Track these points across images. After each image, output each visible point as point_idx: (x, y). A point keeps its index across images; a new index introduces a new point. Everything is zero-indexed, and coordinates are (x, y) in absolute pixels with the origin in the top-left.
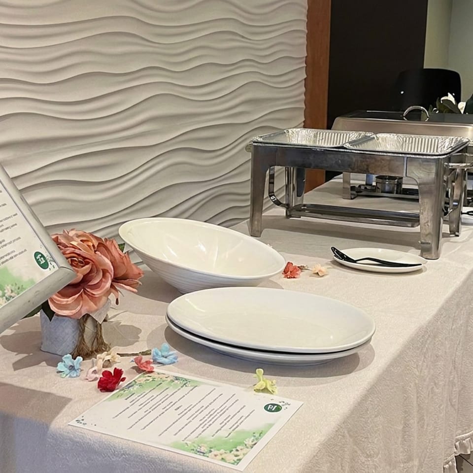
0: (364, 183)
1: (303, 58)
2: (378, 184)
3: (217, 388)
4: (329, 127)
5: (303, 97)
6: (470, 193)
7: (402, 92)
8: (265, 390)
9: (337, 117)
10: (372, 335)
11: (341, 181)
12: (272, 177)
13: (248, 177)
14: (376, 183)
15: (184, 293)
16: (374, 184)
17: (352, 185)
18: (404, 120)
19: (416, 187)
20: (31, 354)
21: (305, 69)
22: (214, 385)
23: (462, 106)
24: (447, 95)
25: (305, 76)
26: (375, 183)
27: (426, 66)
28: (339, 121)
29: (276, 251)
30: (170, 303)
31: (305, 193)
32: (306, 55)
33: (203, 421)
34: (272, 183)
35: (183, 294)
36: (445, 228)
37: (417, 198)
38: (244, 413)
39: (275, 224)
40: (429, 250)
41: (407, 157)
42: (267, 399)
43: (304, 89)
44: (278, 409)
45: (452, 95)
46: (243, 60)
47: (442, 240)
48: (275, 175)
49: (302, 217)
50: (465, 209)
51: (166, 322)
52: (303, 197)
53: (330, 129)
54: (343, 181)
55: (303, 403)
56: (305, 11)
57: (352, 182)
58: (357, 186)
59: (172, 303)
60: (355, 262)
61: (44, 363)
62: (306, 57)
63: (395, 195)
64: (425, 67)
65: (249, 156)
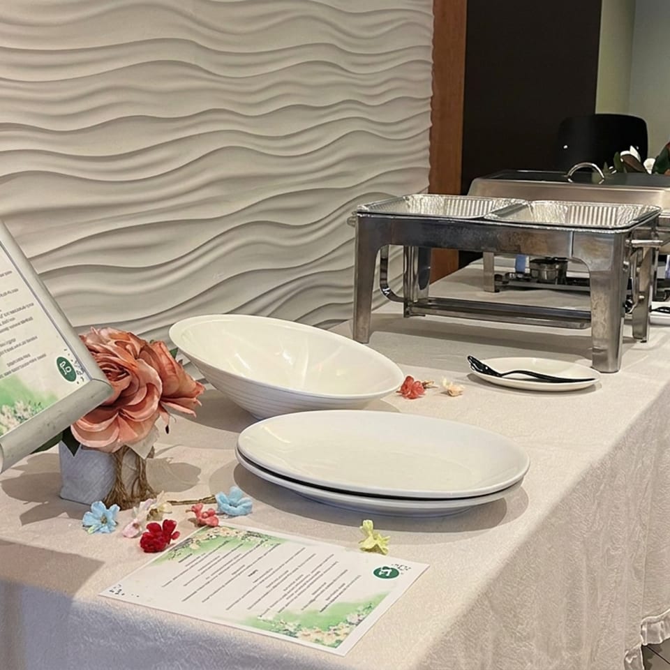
0: (513, 270)
1: (427, 99)
2: (533, 271)
3: (307, 547)
4: (464, 192)
5: (427, 153)
6: (661, 283)
7: (566, 147)
8: (375, 549)
9: (475, 178)
10: (525, 474)
11: (482, 267)
12: (384, 261)
13: (352, 262)
14: (531, 270)
15: (260, 418)
16: (527, 271)
17: (496, 273)
18: (568, 182)
19: (587, 276)
20: (46, 503)
21: (430, 114)
22: (303, 543)
23: (649, 163)
24: (629, 150)
25: (430, 124)
26: (529, 269)
27: (599, 110)
28: (478, 183)
29: (390, 361)
30: (240, 432)
31: (430, 284)
32: (431, 94)
33: (288, 591)
34: (384, 271)
35: (260, 420)
36: (627, 331)
37: (588, 290)
38: (346, 579)
39: (388, 324)
40: (604, 360)
41: (574, 232)
42: (378, 561)
43: (427, 143)
44: (395, 573)
45: (636, 148)
46: (343, 102)
47: (622, 346)
48: (389, 260)
49: (427, 315)
50: (655, 305)
51: (236, 458)
52: (428, 289)
53: (466, 194)
54: (485, 267)
55: (428, 565)
56: (430, 35)
57: (496, 268)
58: (503, 274)
59: (243, 432)
60: (501, 376)
61: (65, 514)
62: (432, 98)
63: (557, 286)
64: (597, 112)
65: (352, 233)
